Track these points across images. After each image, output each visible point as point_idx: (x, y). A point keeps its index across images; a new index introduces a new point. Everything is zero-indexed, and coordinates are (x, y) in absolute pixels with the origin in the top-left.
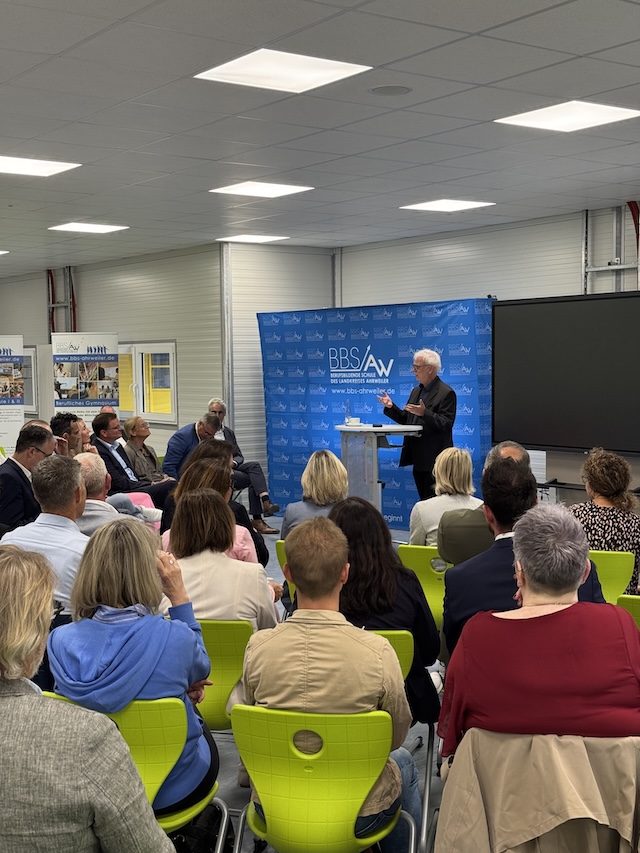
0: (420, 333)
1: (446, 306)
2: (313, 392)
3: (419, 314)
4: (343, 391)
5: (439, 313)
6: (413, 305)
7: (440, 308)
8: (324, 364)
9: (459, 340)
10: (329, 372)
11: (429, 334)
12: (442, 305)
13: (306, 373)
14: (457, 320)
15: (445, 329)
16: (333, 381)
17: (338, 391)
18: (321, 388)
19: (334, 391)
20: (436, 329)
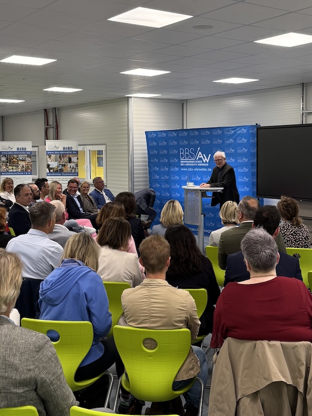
0: (223, 142)
1: (236, 129)
2: (172, 169)
3: (223, 132)
4: (187, 169)
5: (233, 132)
6: (220, 128)
7: (233, 130)
8: (178, 156)
9: (242, 145)
10: (179, 160)
12: (234, 128)
13: (169, 161)
14: (242, 136)
16: (181, 165)
17: (184, 170)
18: (176, 168)
19: (182, 169)
20: (231, 140)
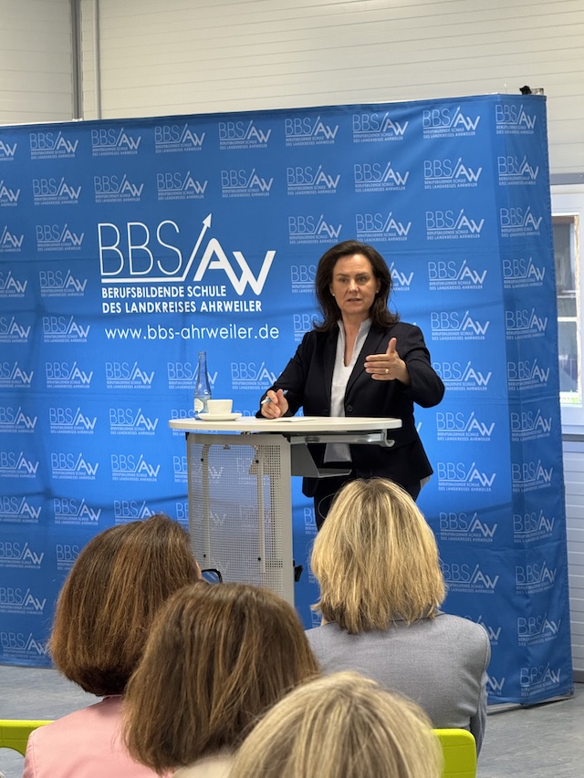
0: (347, 185)
1: (419, 114)
2: (53, 336)
3: (346, 136)
4: (136, 334)
5: (400, 131)
6: (328, 113)
7: (400, 120)
8: (85, 265)
9: (453, 201)
10: (96, 286)
11: (373, 186)
12: (409, 112)
13: (34, 288)
14: (449, 150)
15: (415, 171)
16: (107, 308)
17: (123, 334)
18: (74, 327)
19: (110, 334)
20: (391, 174)
